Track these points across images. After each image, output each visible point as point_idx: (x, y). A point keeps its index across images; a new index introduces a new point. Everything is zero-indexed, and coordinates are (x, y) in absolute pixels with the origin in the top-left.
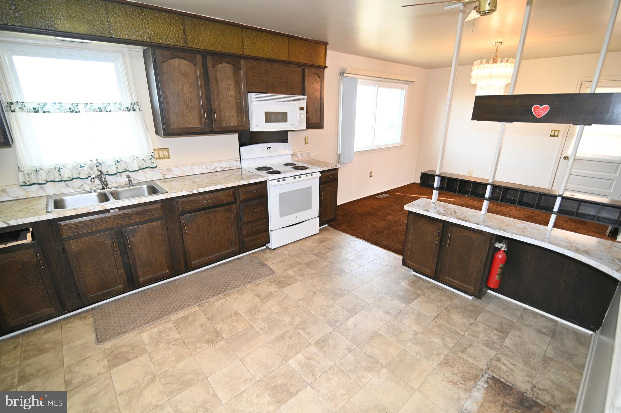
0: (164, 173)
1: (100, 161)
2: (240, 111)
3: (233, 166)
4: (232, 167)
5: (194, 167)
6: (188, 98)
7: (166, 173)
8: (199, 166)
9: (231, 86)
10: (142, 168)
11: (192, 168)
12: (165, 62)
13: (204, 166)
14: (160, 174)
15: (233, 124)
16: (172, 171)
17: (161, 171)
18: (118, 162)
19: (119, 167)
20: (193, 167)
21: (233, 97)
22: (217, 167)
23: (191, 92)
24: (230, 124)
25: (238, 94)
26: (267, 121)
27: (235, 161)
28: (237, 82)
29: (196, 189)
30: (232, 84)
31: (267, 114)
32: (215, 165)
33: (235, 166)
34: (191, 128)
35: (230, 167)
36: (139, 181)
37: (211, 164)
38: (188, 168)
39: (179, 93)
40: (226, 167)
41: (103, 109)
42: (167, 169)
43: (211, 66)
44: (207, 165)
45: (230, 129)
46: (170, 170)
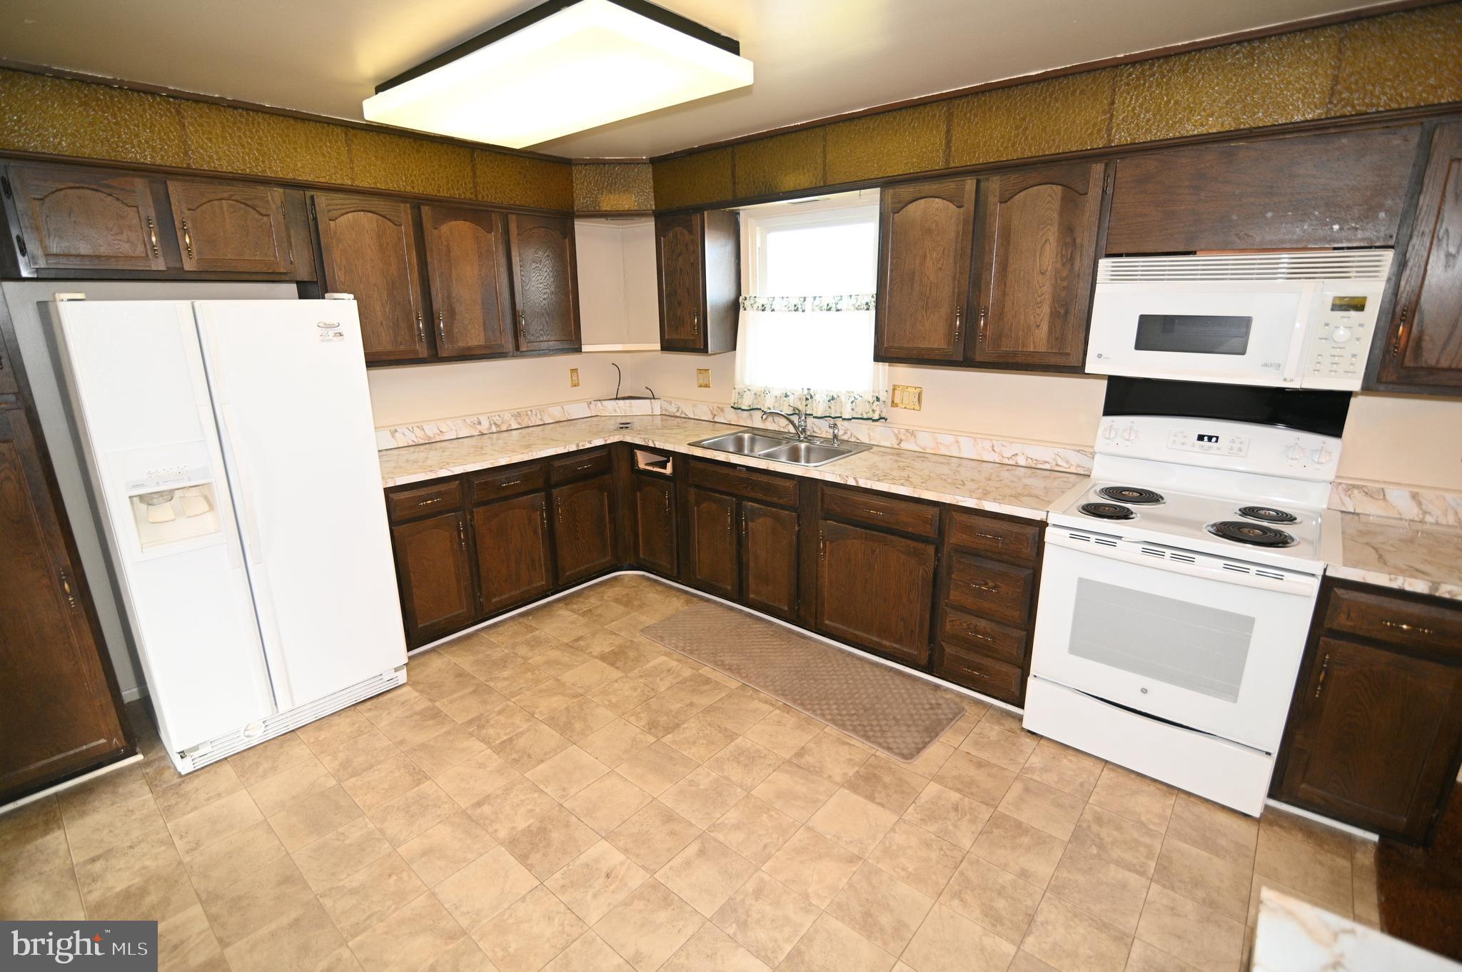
0: (901, 436)
1: (812, 392)
2: (1062, 311)
3: (1068, 462)
4: (1064, 464)
5: (963, 440)
6: (931, 283)
7: (903, 438)
8: (975, 439)
9: (1048, 244)
10: (865, 417)
11: (957, 442)
12: (898, 212)
13: (988, 445)
14: (894, 438)
15: (1035, 347)
16: (915, 437)
17: (896, 431)
18: (833, 398)
19: (833, 407)
20: (960, 439)
21: (1048, 273)
22: (1020, 454)
23: (940, 269)
24: (1023, 346)
25: (1063, 265)
26: (1143, 342)
27: (1078, 451)
28: (1068, 232)
29: (855, 478)
30: (1051, 239)
31: (1145, 321)
32: (1016, 448)
33: (1074, 464)
34: (923, 349)
35: (1057, 465)
36: (858, 439)
37: (1004, 443)
38: (949, 439)
39: (914, 273)
40: (1046, 462)
41: (834, 307)
42: (907, 430)
43: (997, 199)
44: (995, 442)
45: (1019, 359)
46: (913, 434)
